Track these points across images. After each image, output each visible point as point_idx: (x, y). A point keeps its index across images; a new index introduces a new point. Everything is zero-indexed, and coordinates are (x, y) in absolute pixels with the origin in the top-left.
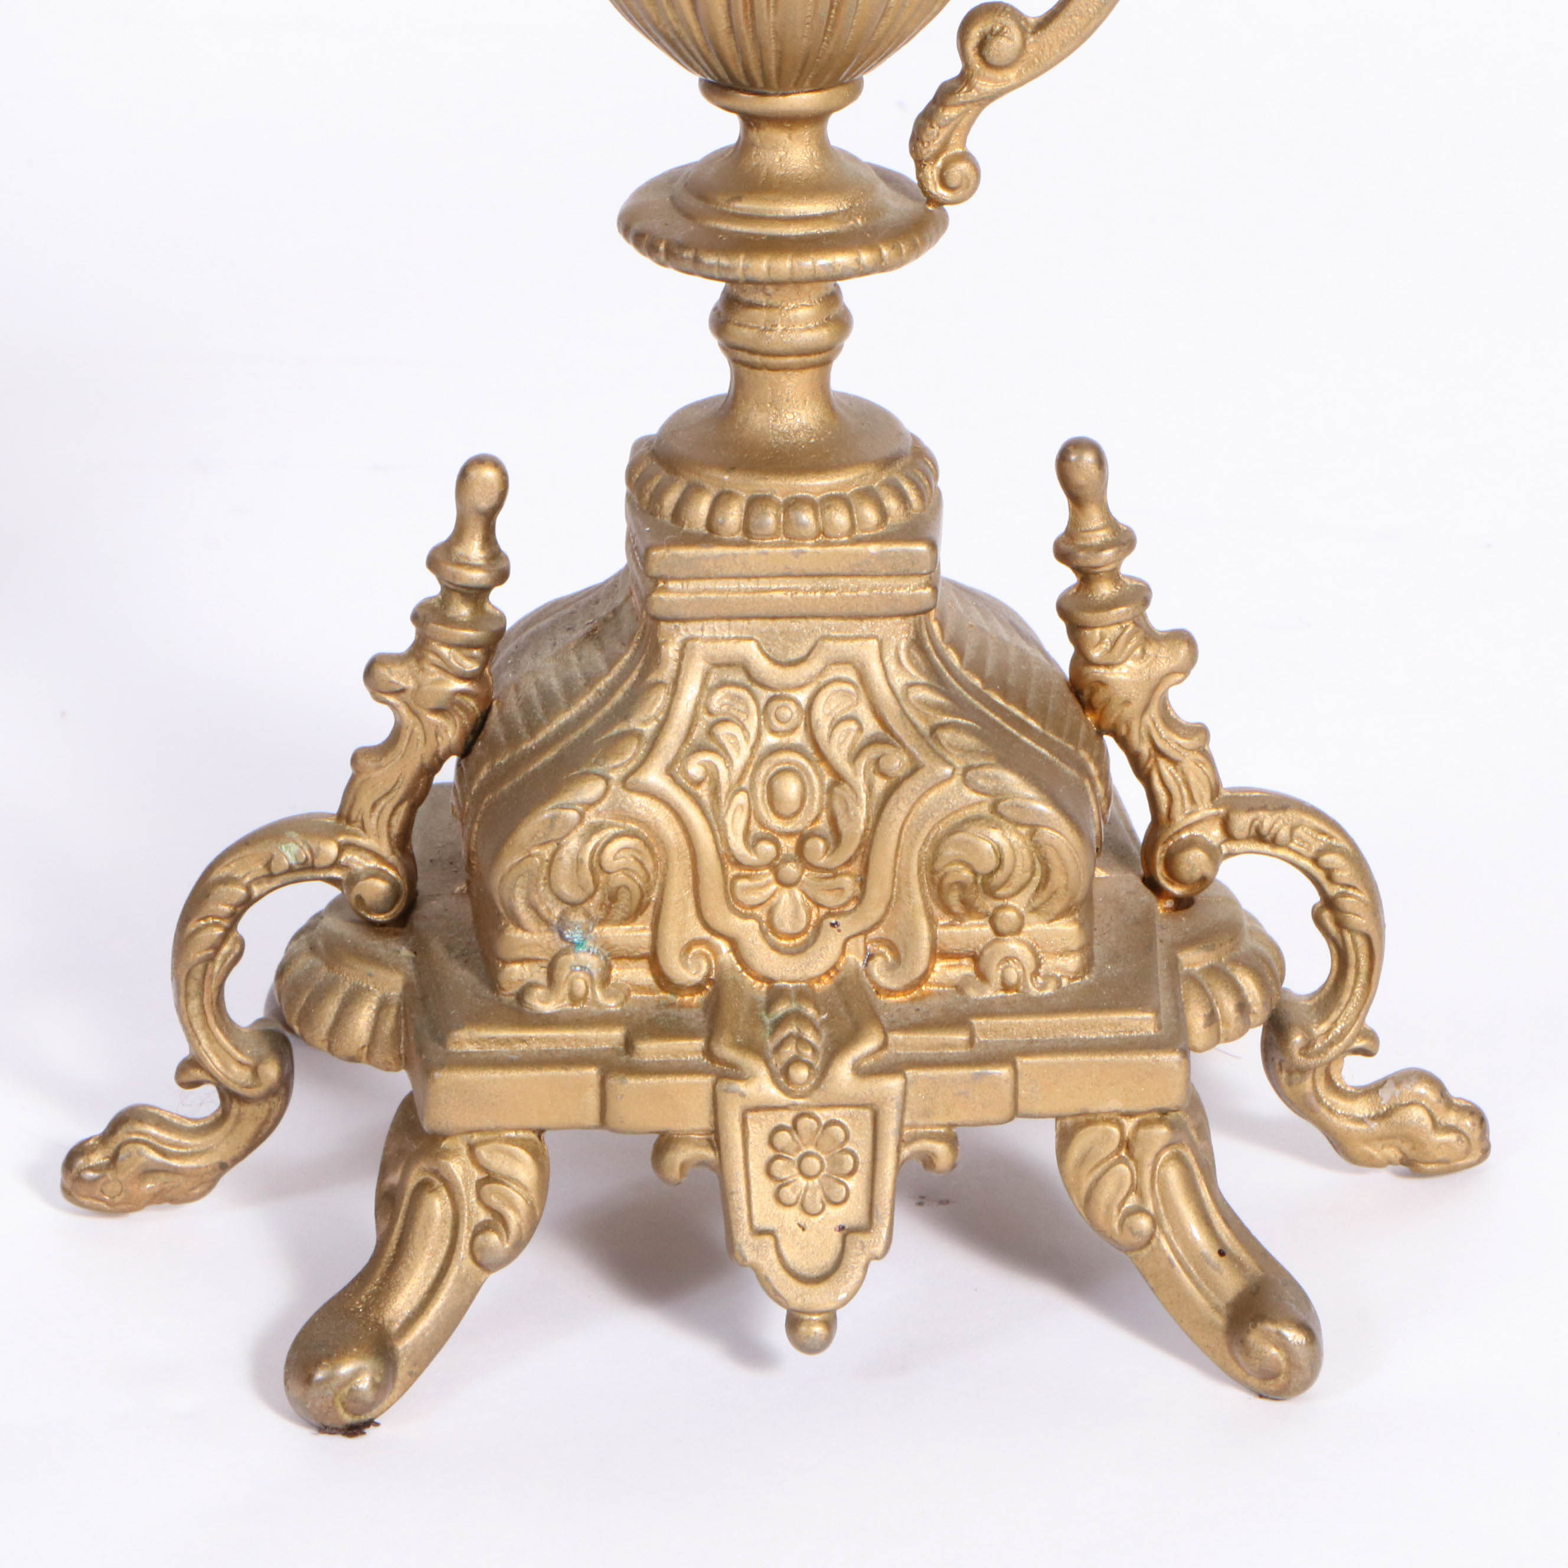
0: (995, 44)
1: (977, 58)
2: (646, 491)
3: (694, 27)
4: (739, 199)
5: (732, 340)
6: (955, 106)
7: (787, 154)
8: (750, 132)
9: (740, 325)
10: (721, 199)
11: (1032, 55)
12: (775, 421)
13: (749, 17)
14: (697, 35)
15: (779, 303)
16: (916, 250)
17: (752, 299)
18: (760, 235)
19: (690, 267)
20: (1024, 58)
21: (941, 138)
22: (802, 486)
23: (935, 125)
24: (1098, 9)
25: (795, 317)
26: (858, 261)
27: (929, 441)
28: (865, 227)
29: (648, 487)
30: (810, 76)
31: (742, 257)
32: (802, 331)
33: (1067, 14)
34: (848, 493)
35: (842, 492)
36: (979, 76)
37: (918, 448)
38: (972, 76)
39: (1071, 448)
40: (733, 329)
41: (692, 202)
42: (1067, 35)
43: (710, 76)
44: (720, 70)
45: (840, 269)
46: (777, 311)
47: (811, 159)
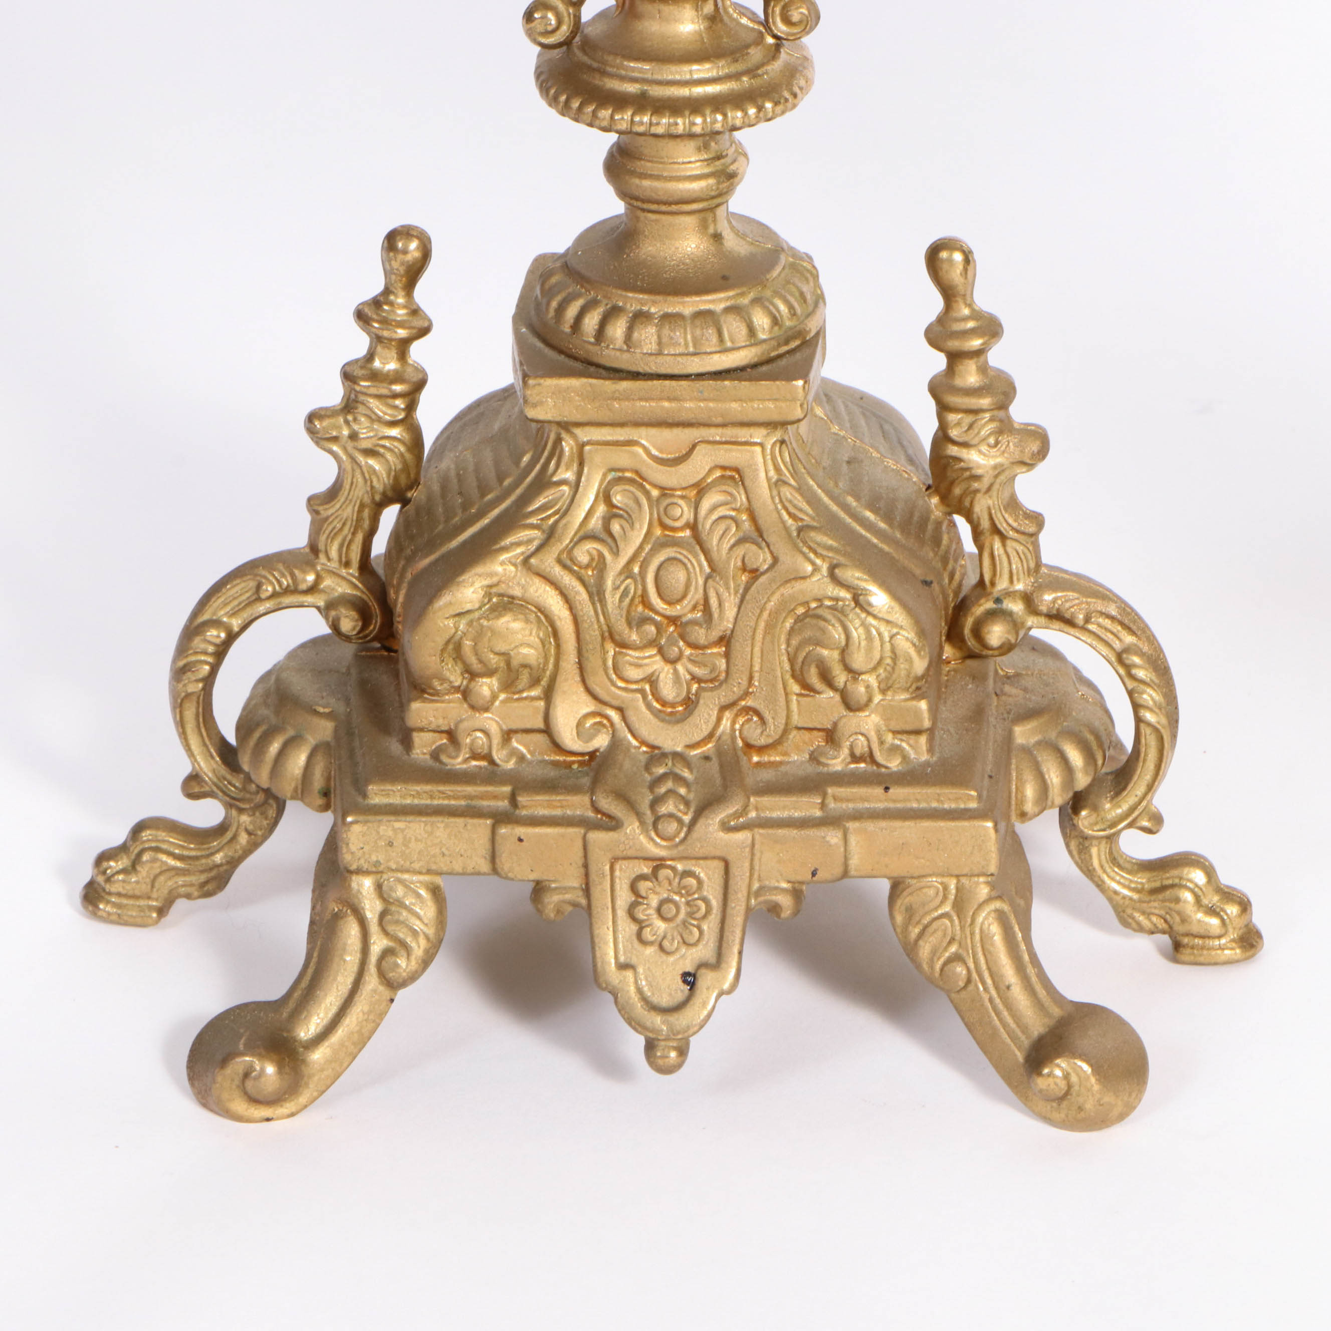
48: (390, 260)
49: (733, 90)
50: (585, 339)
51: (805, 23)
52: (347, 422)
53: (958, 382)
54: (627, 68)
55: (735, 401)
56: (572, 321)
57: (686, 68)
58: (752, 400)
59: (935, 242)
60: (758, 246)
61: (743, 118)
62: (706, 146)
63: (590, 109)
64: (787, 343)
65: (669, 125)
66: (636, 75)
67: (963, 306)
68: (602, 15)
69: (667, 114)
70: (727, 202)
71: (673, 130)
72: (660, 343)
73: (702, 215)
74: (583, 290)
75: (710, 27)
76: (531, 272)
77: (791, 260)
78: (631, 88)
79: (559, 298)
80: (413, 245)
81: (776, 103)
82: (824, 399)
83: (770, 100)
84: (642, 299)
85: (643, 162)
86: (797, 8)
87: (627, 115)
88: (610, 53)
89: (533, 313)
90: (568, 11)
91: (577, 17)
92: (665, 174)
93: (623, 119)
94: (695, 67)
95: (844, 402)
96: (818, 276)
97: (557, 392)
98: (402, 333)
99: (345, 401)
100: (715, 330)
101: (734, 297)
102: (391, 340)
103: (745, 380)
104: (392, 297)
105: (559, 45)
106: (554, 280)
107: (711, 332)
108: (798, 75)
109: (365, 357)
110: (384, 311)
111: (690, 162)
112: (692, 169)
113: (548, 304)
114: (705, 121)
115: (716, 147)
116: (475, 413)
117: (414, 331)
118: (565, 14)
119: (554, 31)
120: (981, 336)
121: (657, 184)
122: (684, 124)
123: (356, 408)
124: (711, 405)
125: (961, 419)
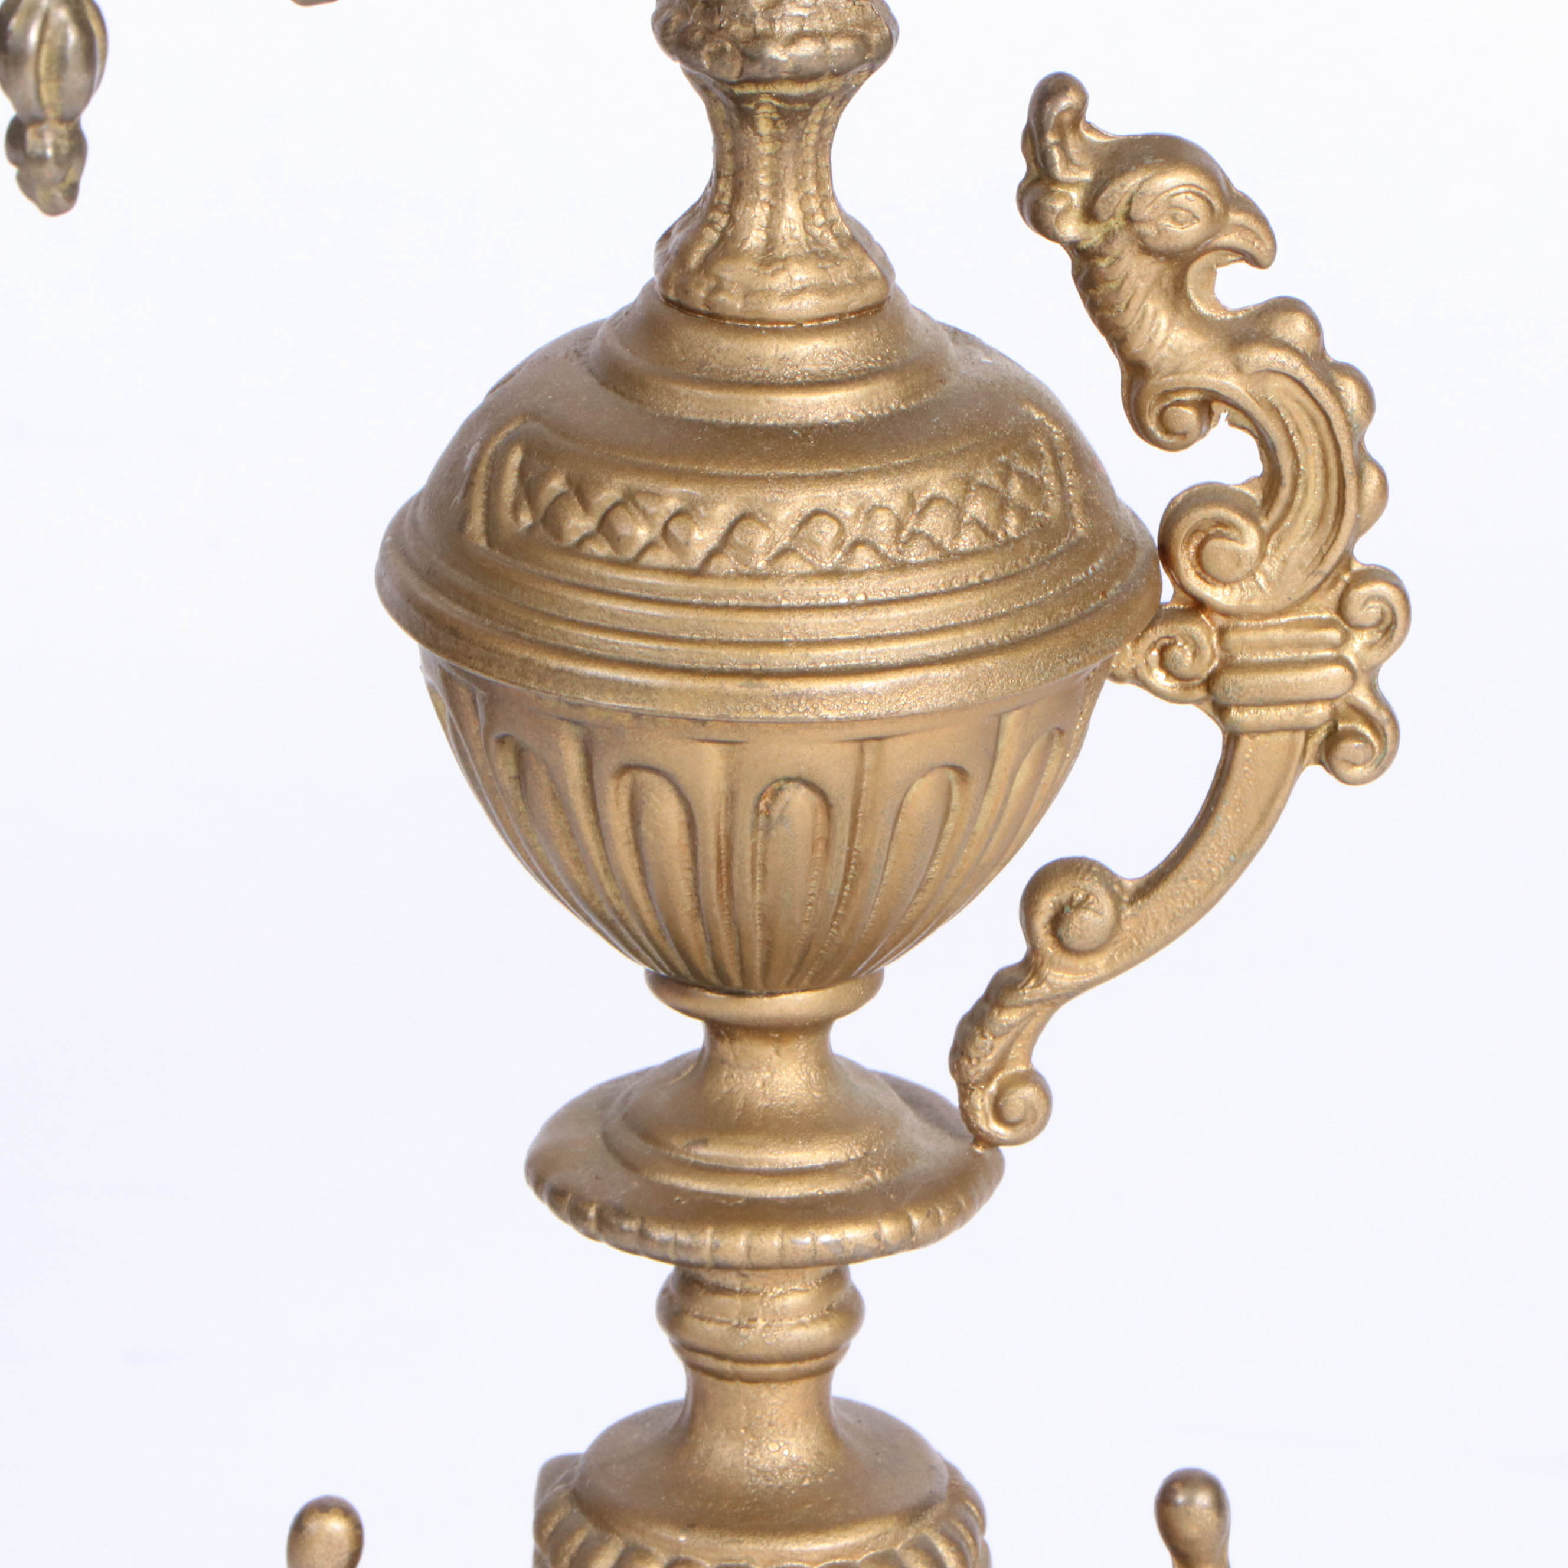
0: (1076, 921)
1: (1050, 939)
2: (564, 1554)
3: (644, 906)
4: (705, 1142)
5: (691, 1339)
6: (1016, 1006)
7: (772, 1076)
8: (719, 1044)
9: (702, 1318)
10: (678, 1142)
11: (1128, 935)
12: (752, 1454)
13: (725, 896)
14: (648, 918)
15: (760, 1287)
16: (960, 1215)
17: (721, 1280)
18: (736, 1198)
19: (634, 1244)
20: (1117, 938)
21: (995, 1052)
22: (792, 1553)
23: (987, 1034)
24: (1225, 868)
25: (783, 1307)
26: (877, 1236)
27: (973, 1475)
28: (887, 1183)
29: (567, 1548)
30: (810, 973)
31: (709, 1231)
32: (795, 1327)
33: (1180, 877)
34: (859, 1560)
35: (850, 1560)
36: (1052, 963)
37: (958, 1486)
38: (1042, 964)
39: (1177, 1486)
40: (690, 1322)
41: (633, 1143)
42: (1180, 906)
43: (663, 969)
44: (680, 964)
45: (851, 1248)
46: (756, 1299)
47: (808, 1082)
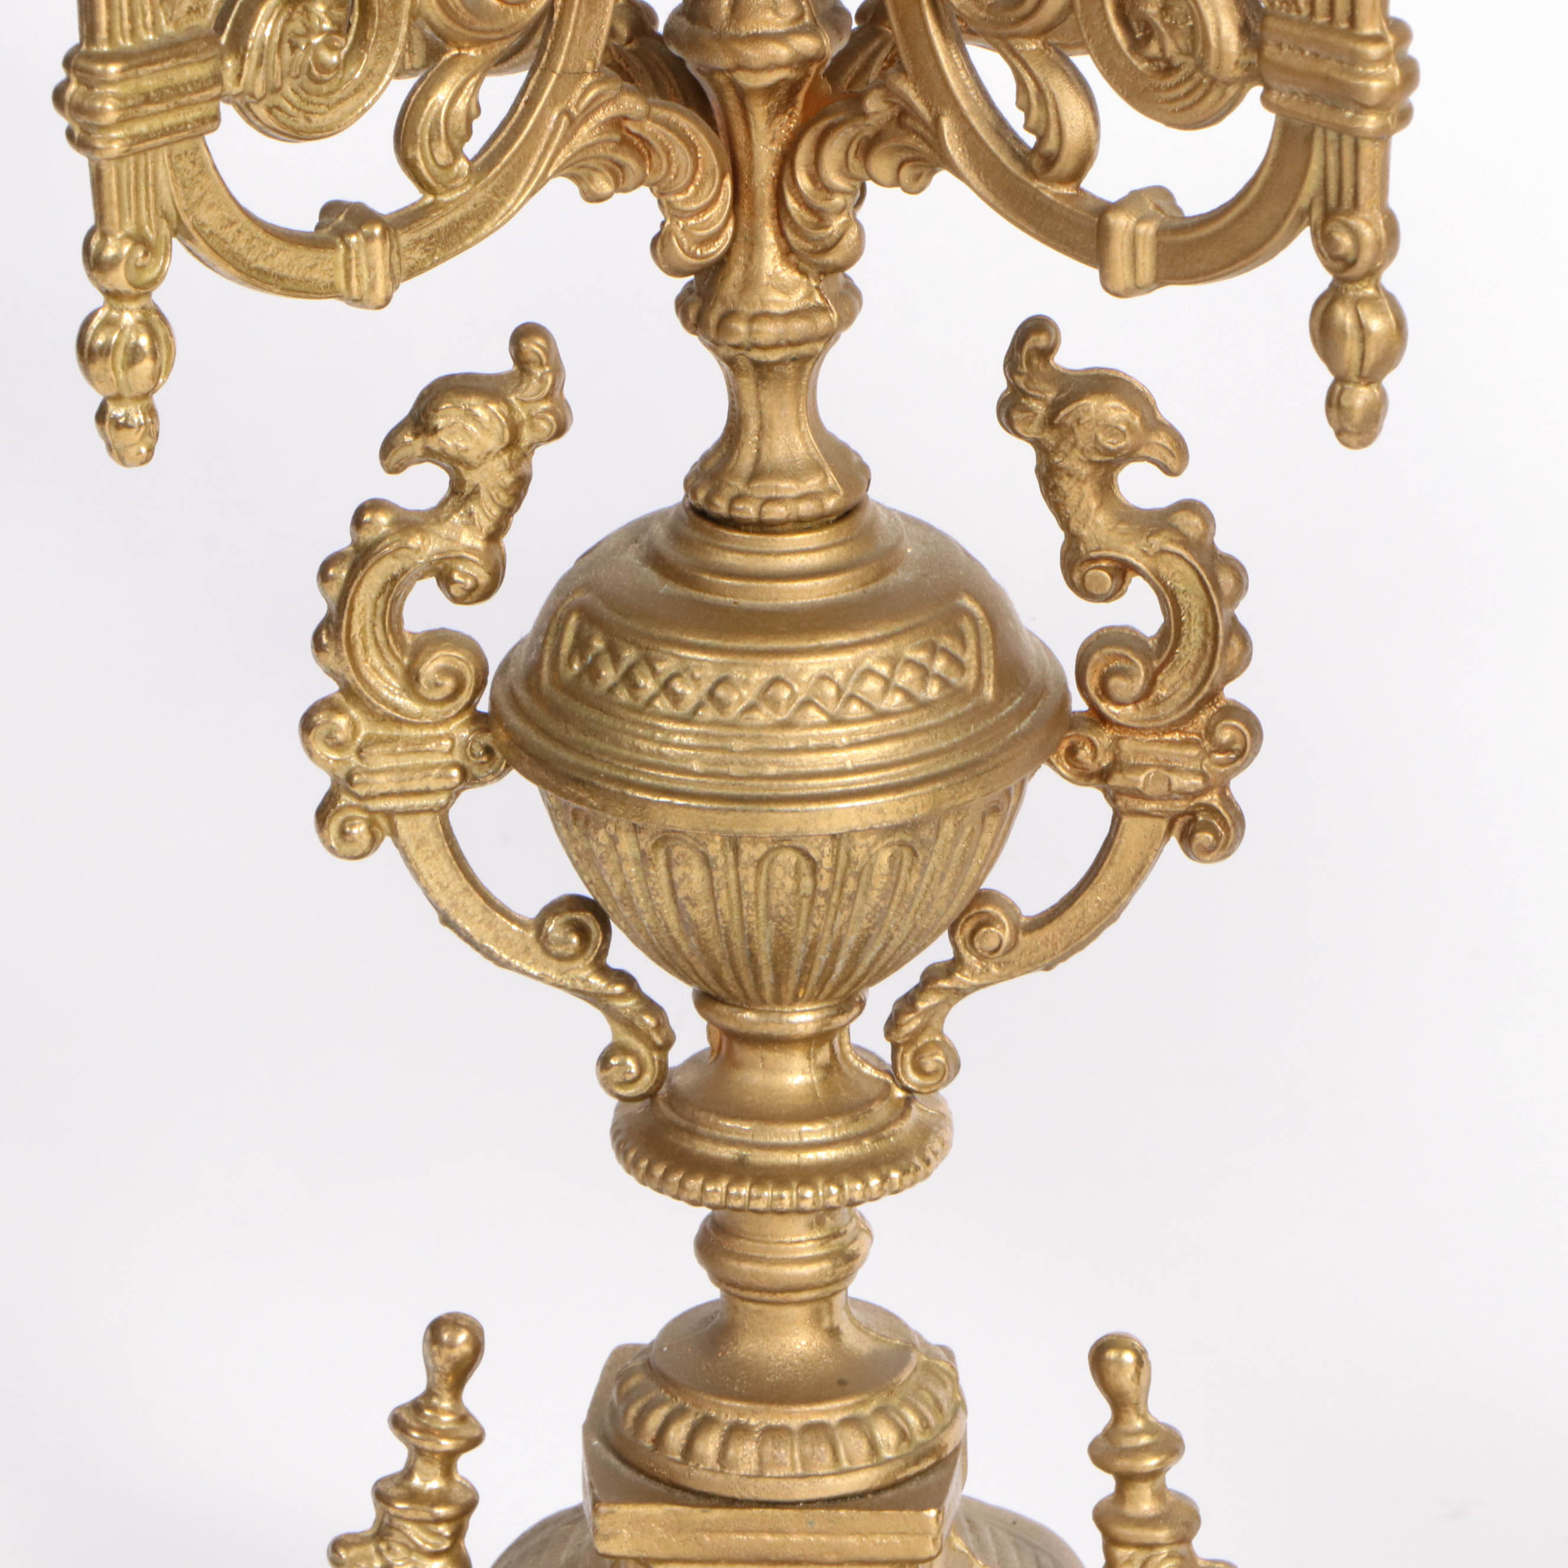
48: (433, 1355)
49: (851, 1156)
50: (671, 1456)
51: (942, 1072)
52: (379, 1552)
53: (1130, 1510)
54: (722, 1129)
55: (852, 1534)
56: (654, 1433)
57: (794, 1129)
58: (873, 1533)
59: (1100, 1339)
60: (885, 1342)
61: (863, 1190)
62: (820, 1223)
63: (676, 1178)
64: (917, 1462)
65: (773, 1198)
66: (734, 1136)
67: (1134, 1417)
68: (695, 1060)
69: (771, 1186)
70: (846, 1289)
71: (777, 1205)
72: (761, 1463)
73: (815, 1305)
74: (668, 1396)
75: (825, 1079)
76: (608, 1368)
77: (924, 1359)
78: (727, 1153)
79: (639, 1404)
80: (462, 1337)
81: (905, 1172)
82: (966, 1525)
83: (896, 1168)
84: (740, 1408)
85: (742, 1241)
86: (933, 1055)
87: (722, 1186)
88: (702, 1109)
89: (607, 1421)
90: (651, 1055)
91: (663, 1064)
92: (769, 1256)
93: (716, 1191)
94: (805, 1128)
95: (991, 1530)
96: (957, 1379)
97: (635, 1522)
98: (447, 1444)
99: (377, 1526)
100: (828, 1447)
101: (852, 1406)
102: (433, 1453)
103: (865, 1509)
104: (435, 1401)
105: (641, 1098)
106: (633, 1382)
107: (824, 1449)
108: (932, 1137)
109: (402, 1472)
110: (425, 1416)
111: (799, 1242)
112: (802, 1250)
113: (626, 1412)
114: (816, 1194)
115: (832, 1222)
116: (539, 1538)
117: (462, 1442)
118: (648, 1060)
119: (634, 1081)
120: (1157, 1454)
121: (760, 1268)
122: (791, 1198)
123: (391, 1535)
124: (823, 1539)
125: (1132, 1556)
